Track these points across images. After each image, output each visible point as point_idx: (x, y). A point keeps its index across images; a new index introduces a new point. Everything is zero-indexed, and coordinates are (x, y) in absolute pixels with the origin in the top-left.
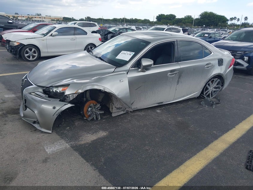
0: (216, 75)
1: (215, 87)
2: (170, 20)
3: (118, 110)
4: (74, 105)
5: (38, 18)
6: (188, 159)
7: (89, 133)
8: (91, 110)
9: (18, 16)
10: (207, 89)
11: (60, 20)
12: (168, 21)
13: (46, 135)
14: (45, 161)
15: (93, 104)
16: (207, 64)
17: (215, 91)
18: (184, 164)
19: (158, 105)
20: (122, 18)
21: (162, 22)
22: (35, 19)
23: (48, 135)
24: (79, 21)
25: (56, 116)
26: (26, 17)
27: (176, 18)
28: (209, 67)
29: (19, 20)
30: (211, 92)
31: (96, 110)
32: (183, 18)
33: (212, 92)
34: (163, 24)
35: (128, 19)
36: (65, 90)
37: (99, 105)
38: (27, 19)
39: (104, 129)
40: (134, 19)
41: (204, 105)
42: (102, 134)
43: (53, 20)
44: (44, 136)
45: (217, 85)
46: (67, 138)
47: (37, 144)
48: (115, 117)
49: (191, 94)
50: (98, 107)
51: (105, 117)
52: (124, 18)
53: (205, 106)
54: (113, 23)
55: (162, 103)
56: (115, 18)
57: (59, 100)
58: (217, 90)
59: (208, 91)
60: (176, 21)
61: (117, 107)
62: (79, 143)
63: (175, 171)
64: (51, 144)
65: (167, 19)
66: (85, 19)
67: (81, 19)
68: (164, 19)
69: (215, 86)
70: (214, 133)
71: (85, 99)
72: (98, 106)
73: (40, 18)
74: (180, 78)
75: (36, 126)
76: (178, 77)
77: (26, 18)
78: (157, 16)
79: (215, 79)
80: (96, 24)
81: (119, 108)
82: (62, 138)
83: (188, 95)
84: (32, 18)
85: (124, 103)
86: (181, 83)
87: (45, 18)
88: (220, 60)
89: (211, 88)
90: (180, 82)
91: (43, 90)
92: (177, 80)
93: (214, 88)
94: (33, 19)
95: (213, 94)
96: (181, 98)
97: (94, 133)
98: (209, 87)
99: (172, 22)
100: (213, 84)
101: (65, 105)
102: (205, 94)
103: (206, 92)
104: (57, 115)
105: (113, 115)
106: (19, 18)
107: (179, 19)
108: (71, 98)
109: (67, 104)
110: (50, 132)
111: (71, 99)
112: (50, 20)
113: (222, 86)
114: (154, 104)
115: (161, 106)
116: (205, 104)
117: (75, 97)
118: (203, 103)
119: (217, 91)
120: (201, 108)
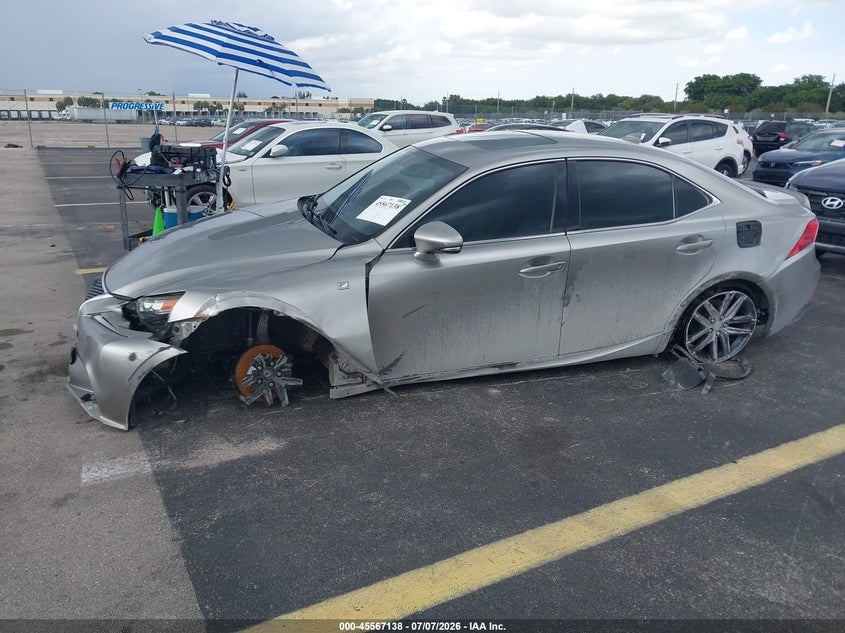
0: (728, 278)
1: (732, 320)
2: (738, 92)
3: (351, 380)
4: (185, 352)
5: (301, 104)
6: (483, 544)
7: (229, 440)
8: (256, 374)
9: (245, 103)
10: (696, 327)
11: (365, 108)
12: (729, 98)
13: (108, 435)
14: (60, 503)
15: (264, 355)
16: (687, 240)
17: (733, 338)
18: (456, 556)
19: (496, 371)
20: (564, 95)
21: (705, 102)
22: (293, 109)
23: (114, 435)
24: (423, 109)
25: (136, 383)
26: (265, 104)
27: (763, 85)
28: (695, 250)
29: (245, 113)
30: (714, 339)
31: (275, 374)
32: (788, 87)
33: (719, 339)
34: (712, 110)
35: (584, 96)
36: (170, 308)
37: (285, 359)
38: (269, 111)
39: (278, 434)
40: (605, 96)
41: (672, 382)
42: (267, 445)
43: (344, 111)
44: (102, 436)
45: (737, 315)
46: (161, 447)
47: (69, 457)
48: (338, 399)
49: (627, 342)
50: (282, 367)
51: (308, 399)
52: (569, 96)
53: (675, 386)
54: (532, 112)
55: (513, 365)
56: (541, 95)
57: (150, 334)
58: (743, 331)
59: (705, 336)
60: (761, 97)
61: (346, 370)
62: (182, 465)
63: (412, 573)
64: (106, 460)
65: (727, 92)
66: (441, 103)
67: (431, 103)
68: (715, 92)
69: (730, 317)
70: (643, 473)
71: (250, 339)
72: (282, 363)
73: (307, 105)
74: (572, 285)
75: (88, 407)
76: (564, 280)
77: (267, 107)
78: (690, 85)
79: (730, 294)
80: (450, 116)
81: (355, 373)
82: (146, 447)
83: (614, 345)
84: (284, 105)
85: (351, 356)
86: (579, 301)
87: (320, 105)
88: (748, 226)
89: (717, 325)
90: (574, 297)
91: (124, 308)
92: (560, 292)
93: (730, 325)
94: (287, 110)
95: (727, 345)
96: (587, 352)
97: (242, 442)
98: (703, 321)
99: (747, 101)
100: (722, 310)
101: (162, 349)
102: (688, 343)
103: (694, 338)
104: (139, 378)
105: (334, 394)
106: (247, 108)
107: (774, 89)
108: (184, 331)
109: (168, 348)
110: (122, 427)
111: (185, 334)
112: (335, 110)
113: (765, 318)
114: (483, 368)
115: (507, 376)
116: (676, 377)
117: (194, 329)
118: (671, 373)
119: (744, 336)
120: (658, 389)
